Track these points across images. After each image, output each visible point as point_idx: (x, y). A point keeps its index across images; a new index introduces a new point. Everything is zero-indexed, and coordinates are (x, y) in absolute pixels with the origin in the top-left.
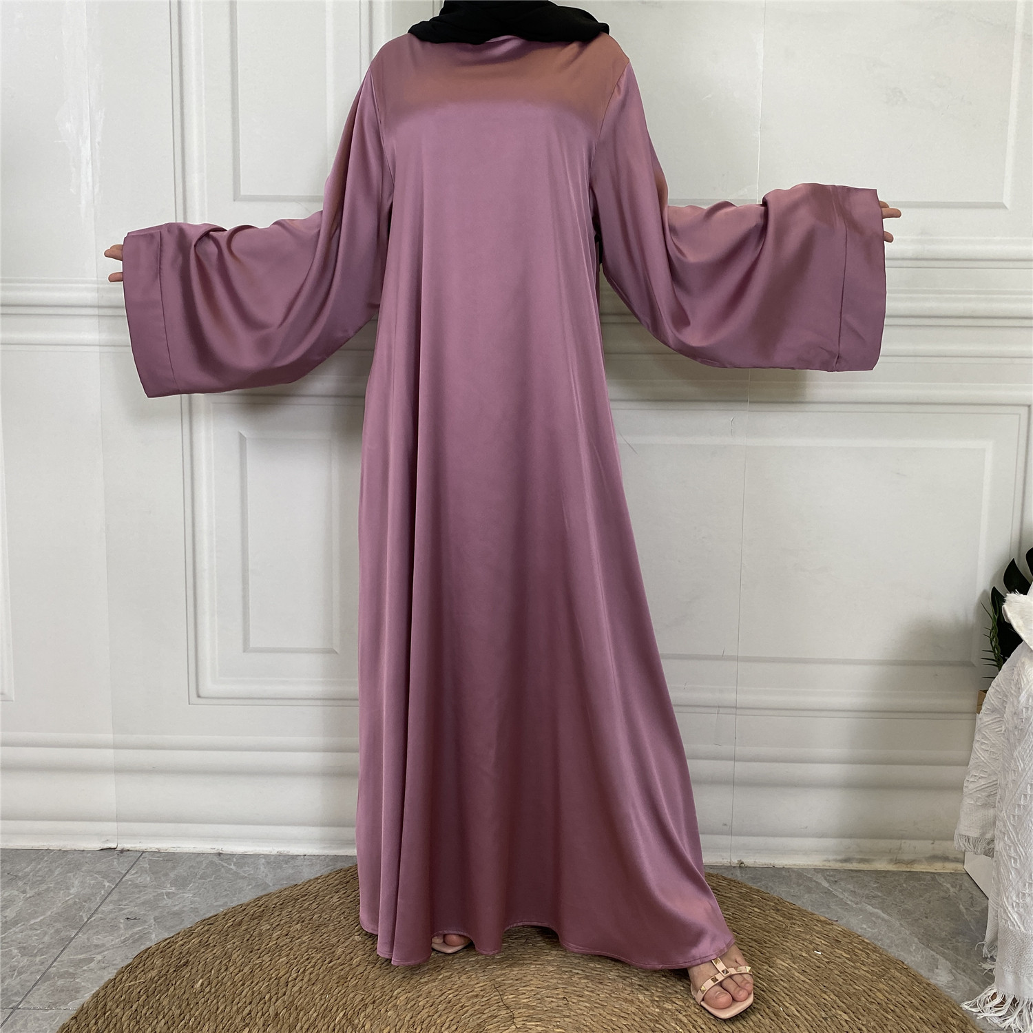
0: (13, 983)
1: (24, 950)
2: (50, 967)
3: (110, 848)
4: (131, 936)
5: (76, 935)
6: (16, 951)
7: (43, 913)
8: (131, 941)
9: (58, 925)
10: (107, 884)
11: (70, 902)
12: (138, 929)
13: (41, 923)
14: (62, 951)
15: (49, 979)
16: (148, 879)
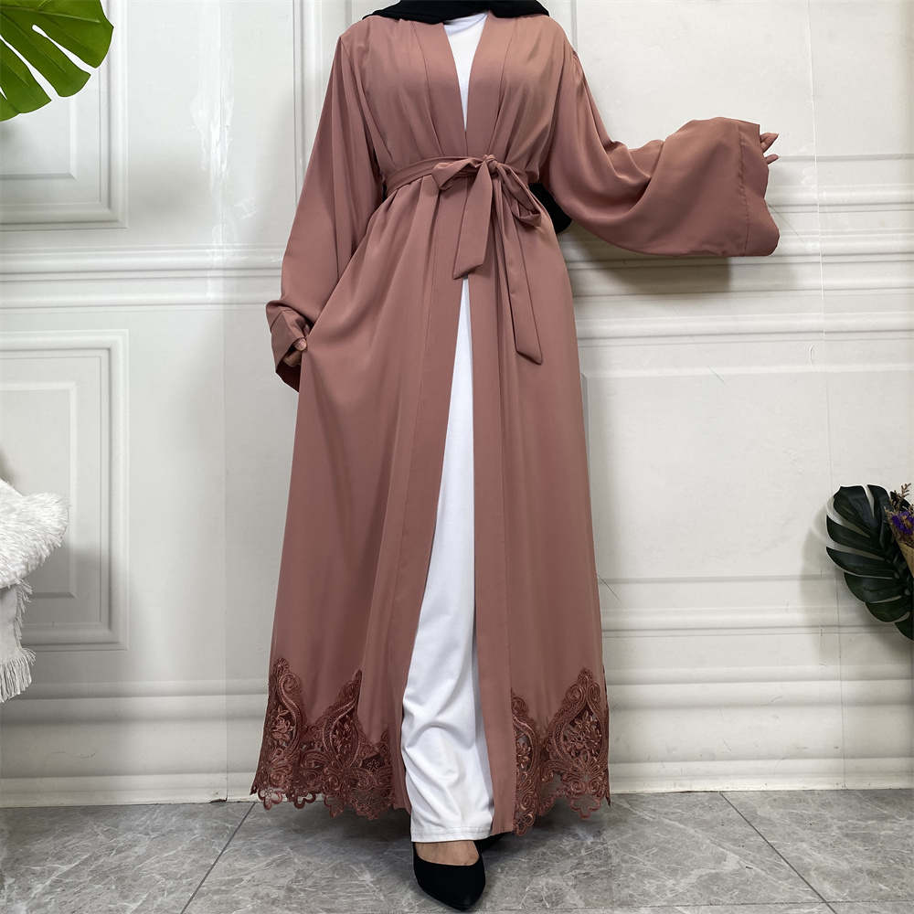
0: (166, 900)
1: (167, 876)
2: (200, 886)
3: (220, 801)
4: (273, 861)
5: (216, 862)
6: (159, 877)
7: (174, 848)
8: (274, 865)
9: (193, 856)
10: (230, 826)
11: (198, 840)
12: (276, 856)
13: (175, 856)
14: (207, 875)
15: (202, 895)
16: (269, 821)
